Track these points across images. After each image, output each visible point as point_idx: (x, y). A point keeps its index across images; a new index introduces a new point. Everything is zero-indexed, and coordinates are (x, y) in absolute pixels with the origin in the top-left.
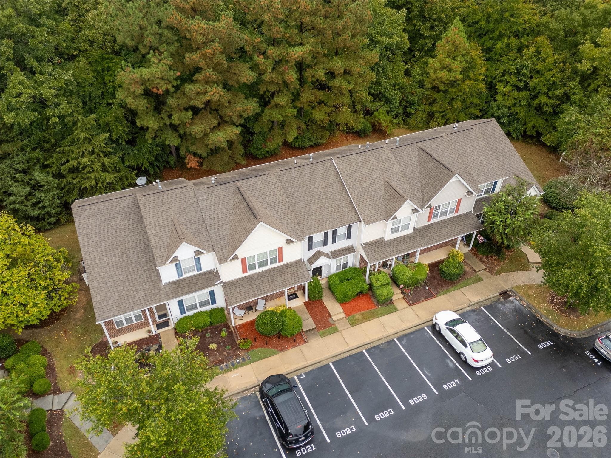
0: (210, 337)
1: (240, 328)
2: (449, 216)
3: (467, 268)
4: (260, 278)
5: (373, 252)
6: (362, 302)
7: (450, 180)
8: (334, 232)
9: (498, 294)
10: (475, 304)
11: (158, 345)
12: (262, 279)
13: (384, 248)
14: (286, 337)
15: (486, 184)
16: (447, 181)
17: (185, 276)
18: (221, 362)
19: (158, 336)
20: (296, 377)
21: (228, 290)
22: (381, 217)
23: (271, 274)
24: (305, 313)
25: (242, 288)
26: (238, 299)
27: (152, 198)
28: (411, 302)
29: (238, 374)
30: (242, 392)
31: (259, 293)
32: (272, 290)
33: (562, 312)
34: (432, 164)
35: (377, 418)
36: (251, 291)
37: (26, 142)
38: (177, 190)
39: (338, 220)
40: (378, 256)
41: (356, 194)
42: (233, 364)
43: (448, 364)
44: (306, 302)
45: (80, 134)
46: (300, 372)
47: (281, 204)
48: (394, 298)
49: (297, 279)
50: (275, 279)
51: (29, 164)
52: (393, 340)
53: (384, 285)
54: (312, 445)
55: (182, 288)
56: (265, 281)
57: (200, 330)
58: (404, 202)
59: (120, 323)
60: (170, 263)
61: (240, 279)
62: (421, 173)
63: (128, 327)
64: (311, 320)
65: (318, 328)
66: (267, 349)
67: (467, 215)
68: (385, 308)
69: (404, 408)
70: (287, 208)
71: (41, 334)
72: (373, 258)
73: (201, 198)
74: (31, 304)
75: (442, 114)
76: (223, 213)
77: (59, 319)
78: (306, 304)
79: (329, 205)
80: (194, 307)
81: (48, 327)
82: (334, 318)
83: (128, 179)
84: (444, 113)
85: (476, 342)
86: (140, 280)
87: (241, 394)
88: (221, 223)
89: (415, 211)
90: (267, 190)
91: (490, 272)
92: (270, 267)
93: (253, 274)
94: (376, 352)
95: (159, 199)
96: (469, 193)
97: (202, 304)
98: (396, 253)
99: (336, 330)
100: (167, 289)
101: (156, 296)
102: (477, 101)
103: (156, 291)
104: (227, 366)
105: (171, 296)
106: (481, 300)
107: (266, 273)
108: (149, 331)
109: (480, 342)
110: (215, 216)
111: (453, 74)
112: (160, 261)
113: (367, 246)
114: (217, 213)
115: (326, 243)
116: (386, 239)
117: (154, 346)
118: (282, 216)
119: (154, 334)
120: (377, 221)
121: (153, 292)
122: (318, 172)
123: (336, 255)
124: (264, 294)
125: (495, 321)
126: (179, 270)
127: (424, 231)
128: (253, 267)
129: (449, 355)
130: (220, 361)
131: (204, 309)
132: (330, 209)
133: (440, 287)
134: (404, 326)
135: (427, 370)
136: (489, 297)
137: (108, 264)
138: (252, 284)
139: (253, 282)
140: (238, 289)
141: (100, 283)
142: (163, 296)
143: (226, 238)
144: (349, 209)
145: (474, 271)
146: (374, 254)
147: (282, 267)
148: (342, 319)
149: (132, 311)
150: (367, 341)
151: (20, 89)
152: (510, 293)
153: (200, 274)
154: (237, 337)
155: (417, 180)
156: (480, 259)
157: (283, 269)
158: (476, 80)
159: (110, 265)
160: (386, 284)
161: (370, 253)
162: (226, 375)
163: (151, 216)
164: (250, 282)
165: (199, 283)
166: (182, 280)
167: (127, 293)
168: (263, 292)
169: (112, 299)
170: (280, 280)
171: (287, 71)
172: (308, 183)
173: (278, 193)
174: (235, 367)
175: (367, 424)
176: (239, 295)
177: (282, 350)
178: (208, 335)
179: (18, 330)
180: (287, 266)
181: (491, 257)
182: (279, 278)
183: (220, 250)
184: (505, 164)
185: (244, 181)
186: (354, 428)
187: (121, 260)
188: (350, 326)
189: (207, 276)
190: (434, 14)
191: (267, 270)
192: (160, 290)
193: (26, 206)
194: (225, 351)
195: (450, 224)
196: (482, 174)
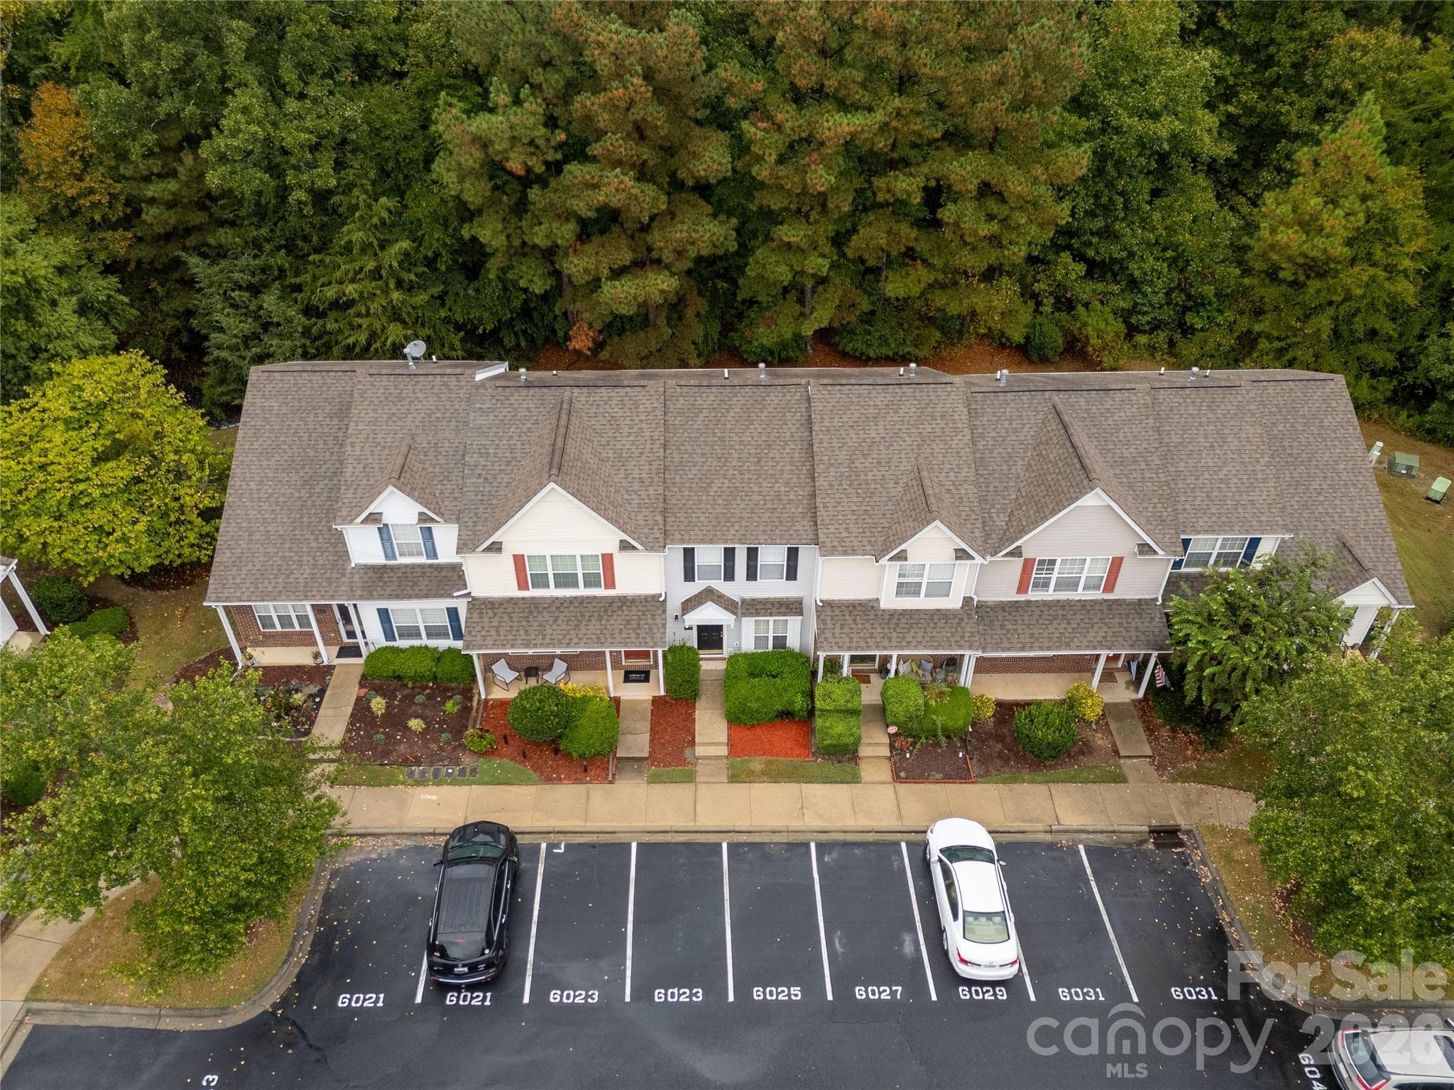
0: (422, 704)
1: (493, 707)
2: (1081, 594)
3: (1100, 740)
4: (553, 609)
5: (838, 626)
6: (784, 736)
7: (1078, 499)
8: (752, 554)
9: (1146, 829)
10: (1066, 831)
11: (319, 687)
12: (557, 614)
13: (868, 626)
14: (567, 756)
15: (1221, 537)
16: (1073, 500)
17: (402, 560)
18: (418, 762)
19: (330, 669)
20: (544, 846)
21: (476, 615)
22: (868, 547)
23: (581, 609)
24: (644, 720)
25: (506, 618)
26: (489, 641)
27: (384, 383)
28: (903, 774)
29: (434, 798)
30: (423, 834)
31: (539, 641)
32: (568, 645)
33: (1297, 931)
34: (1060, 452)
35: (659, 995)
36: (522, 632)
37: (264, 232)
38: (438, 378)
39: (761, 528)
40: (847, 639)
41: (831, 478)
42: (436, 774)
43: (901, 944)
44: (660, 697)
45: (354, 233)
46: (561, 837)
47: (643, 458)
48: (864, 751)
49: (633, 635)
50: (584, 622)
51: (264, 277)
52: (807, 845)
53: (841, 711)
54: (489, 994)
55: (385, 583)
56: (561, 618)
57: (410, 685)
58: (928, 523)
59: (267, 621)
60: (362, 522)
61: (511, 599)
62: (1028, 468)
63: (284, 635)
64: (646, 737)
65: (652, 759)
66: (520, 767)
67: (1140, 606)
68: (831, 768)
69: (731, 998)
70: (654, 471)
71: (146, 601)
72: (831, 639)
73: (478, 406)
74: (118, 534)
75: (1277, 344)
76: (512, 449)
77: (190, 583)
78: (656, 701)
79: (756, 489)
80: (413, 632)
81: (165, 593)
82: (700, 751)
83: (443, 345)
84: (1283, 344)
85: (989, 915)
86: (314, 545)
87: (419, 839)
88: (496, 467)
89: (961, 554)
90: (627, 422)
91: (1161, 768)
92: (582, 591)
93: (542, 598)
94: (750, 855)
95: (396, 387)
96: (1145, 549)
97: (433, 632)
98: (894, 643)
99: (690, 778)
100: (356, 577)
101: (330, 584)
102: (1387, 327)
103: (334, 575)
104: (423, 773)
105: (359, 593)
106: (1090, 828)
107: (571, 603)
108: (317, 655)
109: (997, 919)
110: (492, 451)
111: (1320, 242)
112: (345, 513)
113: (828, 609)
114: (498, 447)
115: (729, 575)
116: (883, 605)
117: (311, 687)
118: (636, 486)
119: (326, 663)
120: (854, 552)
121: (328, 575)
122: (764, 407)
123: (753, 611)
124: (547, 646)
125: (1095, 890)
126: (387, 545)
127: (1000, 614)
128: (540, 581)
129: (919, 925)
130: (416, 758)
131: (433, 643)
132: (755, 497)
133: (998, 762)
134: (851, 822)
135: (840, 939)
136: (1116, 828)
137: (271, 495)
138: (531, 618)
139: (535, 614)
140: (497, 619)
141: (240, 528)
142: (343, 588)
143: (494, 502)
144: (800, 510)
145: (1117, 752)
146: (838, 630)
147: (611, 601)
148: (718, 758)
149: (275, 600)
150: (743, 824)
151: (237, 122)
152: (1185, 838)
153: (431, 566)
154: (475, 722)
155: (1011, 484)
156: (1150, 730)
157: (611, 604)
158: (1390, 270)
159: (273, 499)
160: (847, 711)
161: (829, 626)
162: (410, 790)
163: (367, 419)
164: (531, 612)
165: (423, 584)
166: (392, 568)
167: (279, 563)
168: (547, 641)
169: (250, 566)
170: (594, 626)
171: (813, 167)
172: (729, 426)
173: (647, 434)
174: (438, 780)
175: (628, 999)
176: (493, 632)
177: (549, 780)
178: (420, 699)
179: (86, 577)
180: (623, 601)
181: (1186, 734)
182: (594, 622)
183: (470, 524)
184: (1322, 503)
185: (585, 390)
186: (596, 997)
187: (297, 495)
188: (725, 779)
189: (443, 573)
190: (1328, 77)
191: (576, 598)
192: (343, 575)
193: (243, 358)
194: (436, 741)
195: (1079, 616)
196: (1214, 511)
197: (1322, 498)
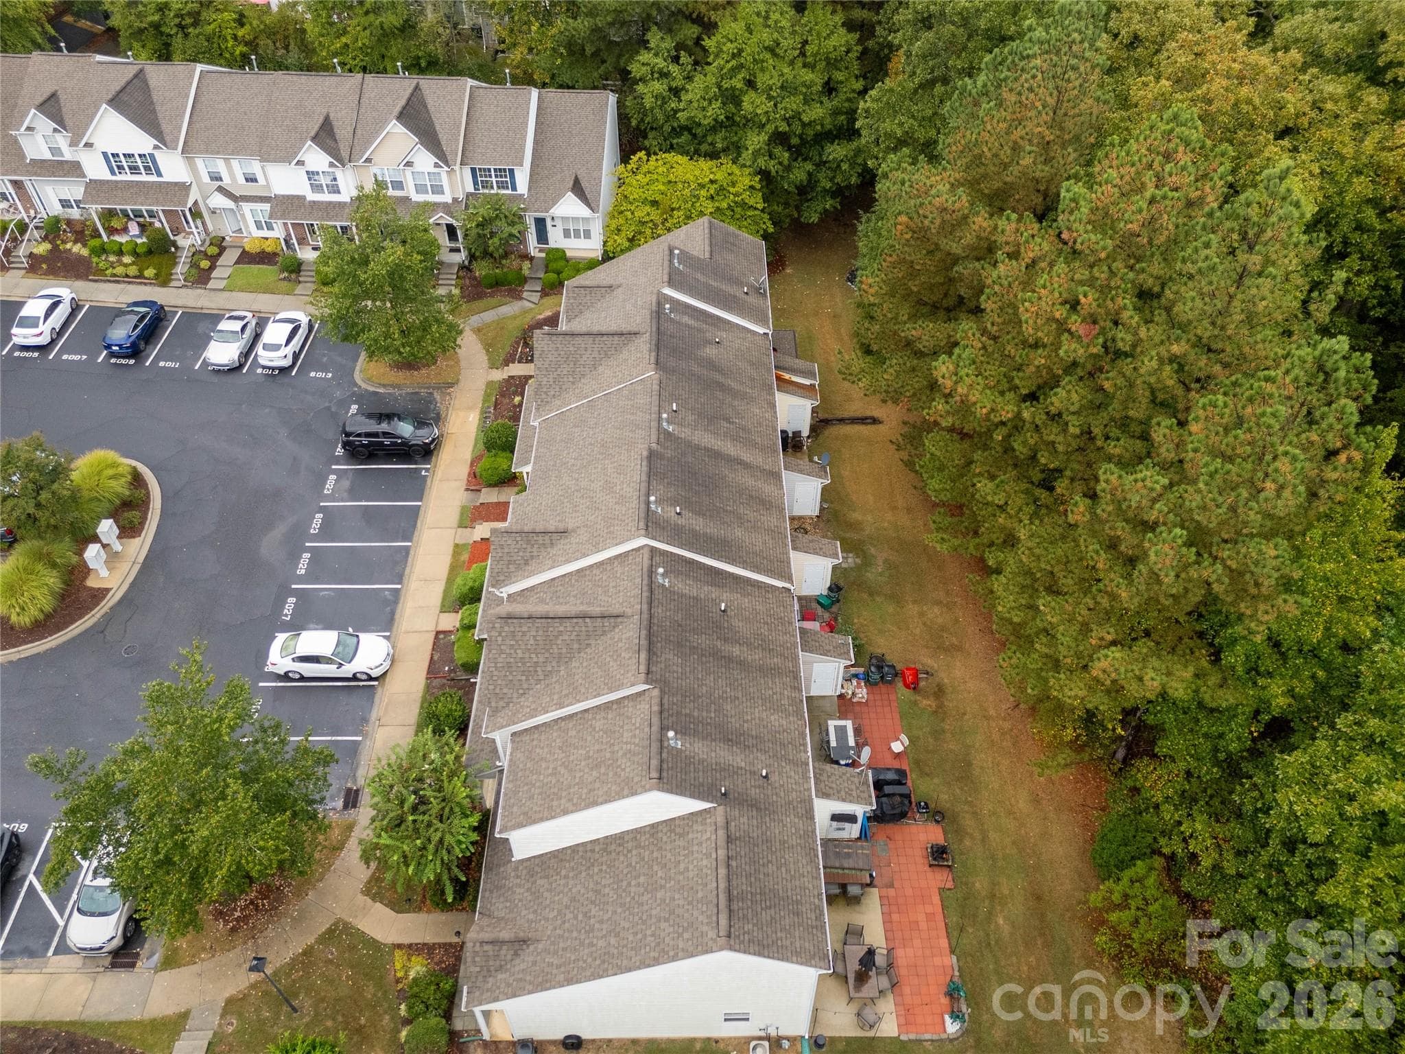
35: (319, 516)
52: (400, 584)
69: (307, 544)
94: (400, 555)
106: (372, 744)
150: (421, 553)
175: (321, 503)
186: (327, 492)
196: (529, 765)
197: (580, 917)
